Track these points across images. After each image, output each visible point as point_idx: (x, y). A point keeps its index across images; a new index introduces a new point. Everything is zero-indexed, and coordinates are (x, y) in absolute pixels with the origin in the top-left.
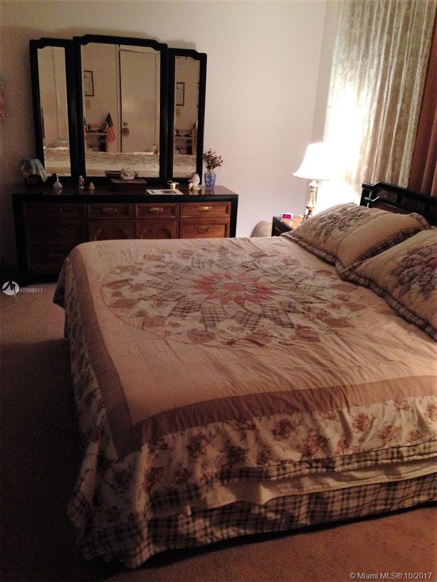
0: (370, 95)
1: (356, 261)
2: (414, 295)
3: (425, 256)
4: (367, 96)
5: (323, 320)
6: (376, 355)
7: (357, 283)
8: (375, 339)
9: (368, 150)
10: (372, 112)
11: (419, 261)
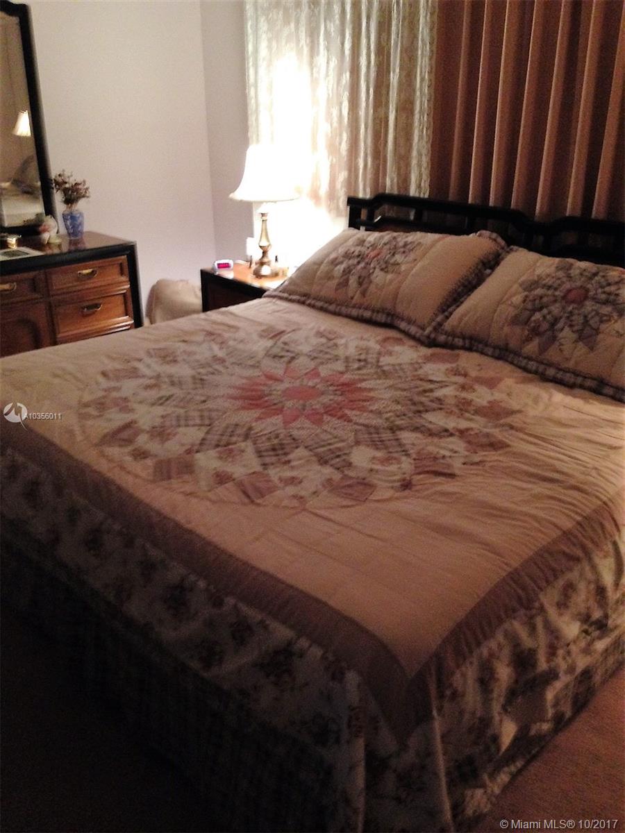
0: (334, 62)
1: (436, 315)
2: (567, 347)
3: (556, 289)
4: (328, 63)
5: (472, 412)
6: (594, 446)
7: (452, 347)
8: (563, 422)
9: (344, 147)
10: (341, 89)
11: (552, 298)
